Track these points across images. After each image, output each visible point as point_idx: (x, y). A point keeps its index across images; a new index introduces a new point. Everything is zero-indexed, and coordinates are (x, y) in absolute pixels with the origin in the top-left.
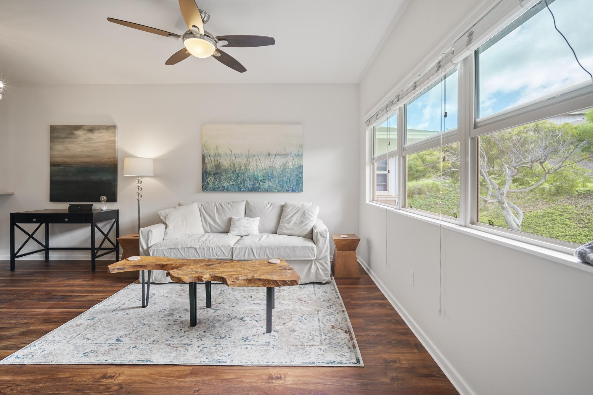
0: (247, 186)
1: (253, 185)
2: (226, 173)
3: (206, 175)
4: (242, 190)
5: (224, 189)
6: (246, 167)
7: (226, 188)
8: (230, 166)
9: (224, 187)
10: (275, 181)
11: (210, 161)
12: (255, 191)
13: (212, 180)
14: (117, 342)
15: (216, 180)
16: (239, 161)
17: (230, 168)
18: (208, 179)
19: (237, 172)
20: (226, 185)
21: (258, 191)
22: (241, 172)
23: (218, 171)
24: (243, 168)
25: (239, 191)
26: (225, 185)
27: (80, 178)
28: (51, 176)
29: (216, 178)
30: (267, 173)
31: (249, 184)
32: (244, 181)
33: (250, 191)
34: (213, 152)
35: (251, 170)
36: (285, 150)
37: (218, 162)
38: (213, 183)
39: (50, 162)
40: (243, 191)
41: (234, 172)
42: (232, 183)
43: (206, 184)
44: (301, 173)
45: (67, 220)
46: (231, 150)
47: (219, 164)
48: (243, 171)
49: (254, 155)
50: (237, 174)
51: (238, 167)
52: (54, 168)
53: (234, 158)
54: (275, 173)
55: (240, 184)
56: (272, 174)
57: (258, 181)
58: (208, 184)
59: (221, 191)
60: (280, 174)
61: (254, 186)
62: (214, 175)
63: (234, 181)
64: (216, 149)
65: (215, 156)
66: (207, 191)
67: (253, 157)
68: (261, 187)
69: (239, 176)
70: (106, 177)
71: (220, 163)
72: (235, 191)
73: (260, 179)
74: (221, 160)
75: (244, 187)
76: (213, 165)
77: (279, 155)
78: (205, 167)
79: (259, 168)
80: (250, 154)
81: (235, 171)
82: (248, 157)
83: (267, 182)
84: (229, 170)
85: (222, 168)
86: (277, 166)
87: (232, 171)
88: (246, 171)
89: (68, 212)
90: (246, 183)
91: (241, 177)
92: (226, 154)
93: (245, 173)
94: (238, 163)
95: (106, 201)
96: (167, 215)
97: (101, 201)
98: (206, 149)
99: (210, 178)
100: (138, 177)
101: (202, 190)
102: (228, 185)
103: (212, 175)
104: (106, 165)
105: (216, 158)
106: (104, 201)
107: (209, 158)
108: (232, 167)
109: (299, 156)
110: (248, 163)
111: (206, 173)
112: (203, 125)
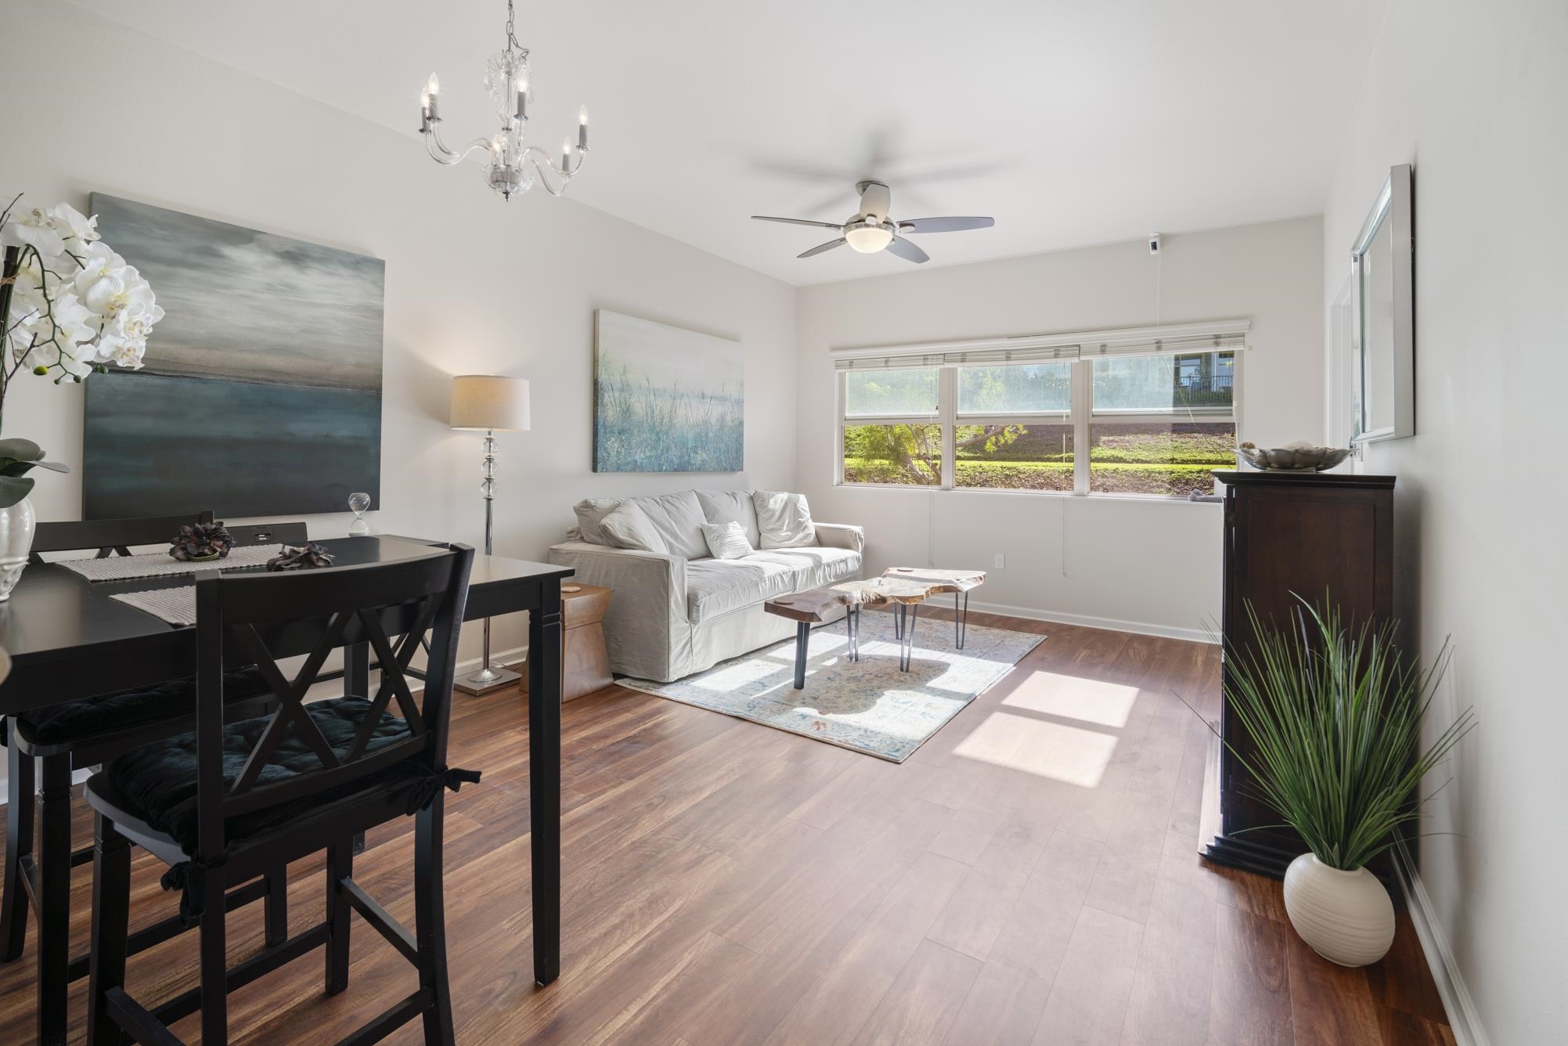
0: (672, 461)
1: (682, 456)
2: (639, 431)
3: (605, 433)
4: (664, 468)
5: (636, 468)
6: (671, 420)
7: (639, 464)
8: (647, 414)
9: (636, 462)
10: (710, 450)
11: (612, 399)
12: (683, 471)
13: (616, 445)
15: (623, 447)
16: (660, 404)
17: (647, 420)
18: (609, 443)
19: (658, 429)
20: (639, 457)
21: (688, 471)
22: (663, 428)
23: (626, 425)
24: (666, 420)
25: (659, 471)
26: (637, 458)
29: (623, 441)
30: (700, 432)
31: (674, 454)
32: (668, 449)
33: (676, 470)
34: (619, 378)
35: (677, 425)
36: (723, 390)
37: (626, 404)
38: (617, 452)
40: (666, 471)
41: (652, 428)
42: (648, 454)
43: (605, 454)
44: (741, 435)
46: (647, 379)
47: (628, 410)
48: (666, 427)
49: (683, 395)
50: (658, 433)
51: (658, 417)
53: (652, 396)
54: (710, 434)
55: (662, 454)
56: (707, 435)
57: (687, 449)
58: (609, 453)
59: (631, 471)
60: (717, 436)
61: (682, 461)
62: (620, 433)
63: (653, 448)
64: (624, 374)
65: (622, 390)
66: (606, 471)
67: (682, 398)
68: (692, 462)
69: (659, 439)
70: (347, 429)
71: (629, 406)
73: (689, 446)
74: (633, 401)
75: (668, 462)
76: (618, 409)
77: (716, 398)
78: (604, 413)
79: (689, 423)
80: (677, 390)
81: (654, 427)
82: (674, 399)
83: (700, 452)
84: (646, 424)
85: (634, 418)
86: (713, 421)
87: (650, 427)
88: (670, 428)
90: (670, 453)
91: (663, 441)
92: (640, 388)
93: (669, 433)
94: (658, 408)
97: (351, 510)
98: (606, 370)
99: (613, 440)
100: (490, 433)
101: (595, 469)
102: (643, 457)
103: (617, 434)
104: (347, 387)
105: (623, 395)
106: (361, 507)
107: (611, 393)
108: (649, 416)
109: (740, 403)
110: (674, 410)
111: (606, 429)
112: (601, 311)
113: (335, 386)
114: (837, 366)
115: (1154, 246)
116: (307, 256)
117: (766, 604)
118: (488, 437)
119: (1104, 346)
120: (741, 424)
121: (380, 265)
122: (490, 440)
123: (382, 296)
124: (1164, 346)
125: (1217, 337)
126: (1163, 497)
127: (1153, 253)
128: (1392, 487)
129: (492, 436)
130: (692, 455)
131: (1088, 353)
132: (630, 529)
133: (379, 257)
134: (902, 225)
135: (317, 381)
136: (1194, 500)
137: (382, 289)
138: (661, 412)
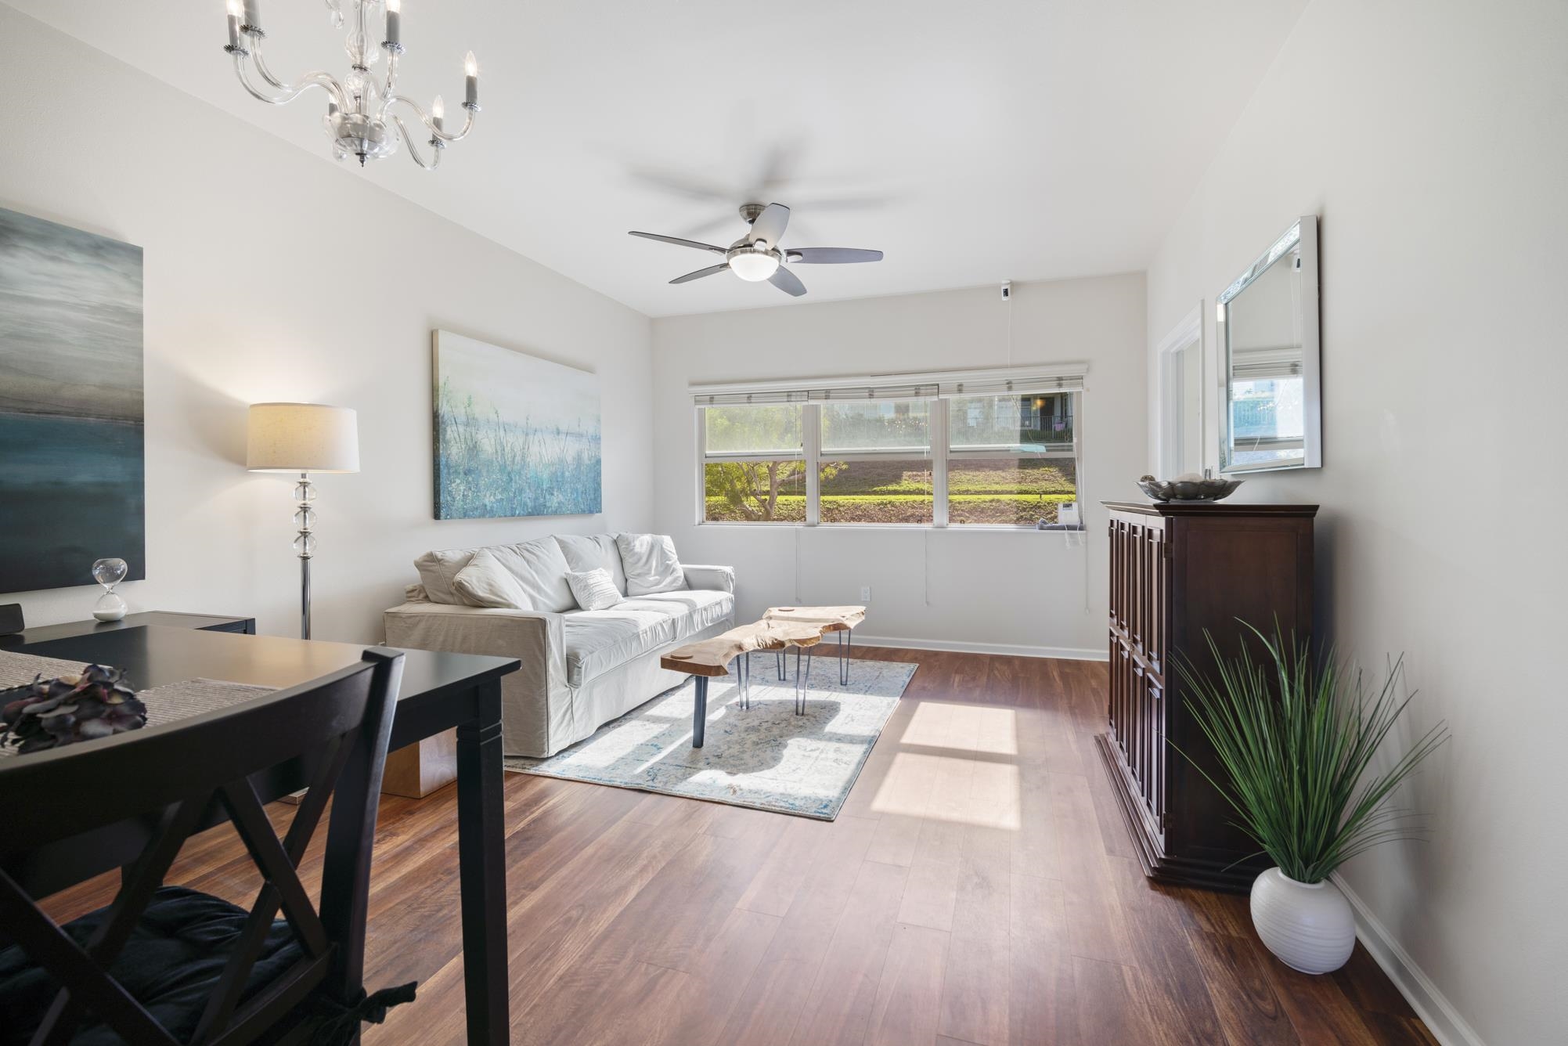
0: (525, 504)
1: (536, 499)
2: (488, 471)
3: (449, 473)
4: (517, 512)
5: (485, 513)
6: (523, 459)
7: (488, 508)
8: (497, 452)
9: (486, 506)
10: (566, 491)
11: (456, 435)
12: (538, 515)
13: (462, 488)
15: (470, 489)
16: (511, 441)
17: (496, 459)
18: (453, 485)
19: (509, 468)
20: (489, 500)
21: (543, 514)
22: (515, 467)
23: (473, 464)
24: (518, 458)
26: (487, 501)
29: (469, 483)
30: (556, 472)
31: (528, 497)
32: (521, 491)
33: (530, 514)
34: (463, 411)
35: (531, 464)
36: (579, 426)
37: (472, 440)
38: (463, 495)
40: (519, 515)
41: (503, 468)
42: (499, 497)
43: (449, 498)
44: (599, 474)
46: (496, 412)
47: (475, 447)
48: (519, 467)
49: (536, 431)
50: (509, 473)
51: (510, 455)
53: (502, 433)
54: (567, 474)
55: (515, 497)
56: (563, 474)
57: (542, 490)
58: (453, 498)
59: (479, 517)
60: (573, 475)
61: (537, 504)
62: (465, 474)
63: (505, 490)
64: (469, 406)
65: (467, 425)
66: (451, 518)
67: (535, 434)
68: (548, 504)
69: (511, 480)
71: (476, 443)
72: (513, 516)
73: (544, 487)
74: (480, 436)
75: (521, 505)
76: (464, 446)
77: (572, 434)
78: (446, 451)
79: (544, 462)
80: (529, 425)
81: (505, 467)
82: (527, 434)
83: (555, 493)
84: (495, 463)
85: (482, 456)
86: (569, 459)
87: (500, 466)
88: (523, 467)
90: (524, 495)
91: (516, 482)
92: (488, 422)
93: (522, 472)
94: (509, 445)
97: (98, 583)
98: (448, 401)
99: (458, 481)
100: (304, 476)
101: (437, 516)
102: (494, 500)
103: (462, 473)
104: (88, 415)
105: (468, 429)
106: (112, 576)
107: (454, 428)
108: (499, 453)
109: (597, 439)
110: (527, 447)
111: (449, 469)
112: (440, 332)
113: (68, 414)
114: (697, 402)
115: (1006, 292)
116: (15, 231)
117: (663, 660)
118: (302, 480)
119: (960, 385)
120: (599, 462)
121: (136, 253)
122: (304, 485)
123: (141, 295)
124: (1014, 386)
125: (1060, 379)
126: (1011, 527)
127: (1005, 299)
128: (1314, 515)
129: (307, 480)
130: (548, 497)
131: (945, 392)
132: (491, 585)
133: (133, 240)
134: (790, 253)
135: (36, 407)
136: (1042, 528)
137: (141, 287)
138: (512, 450)
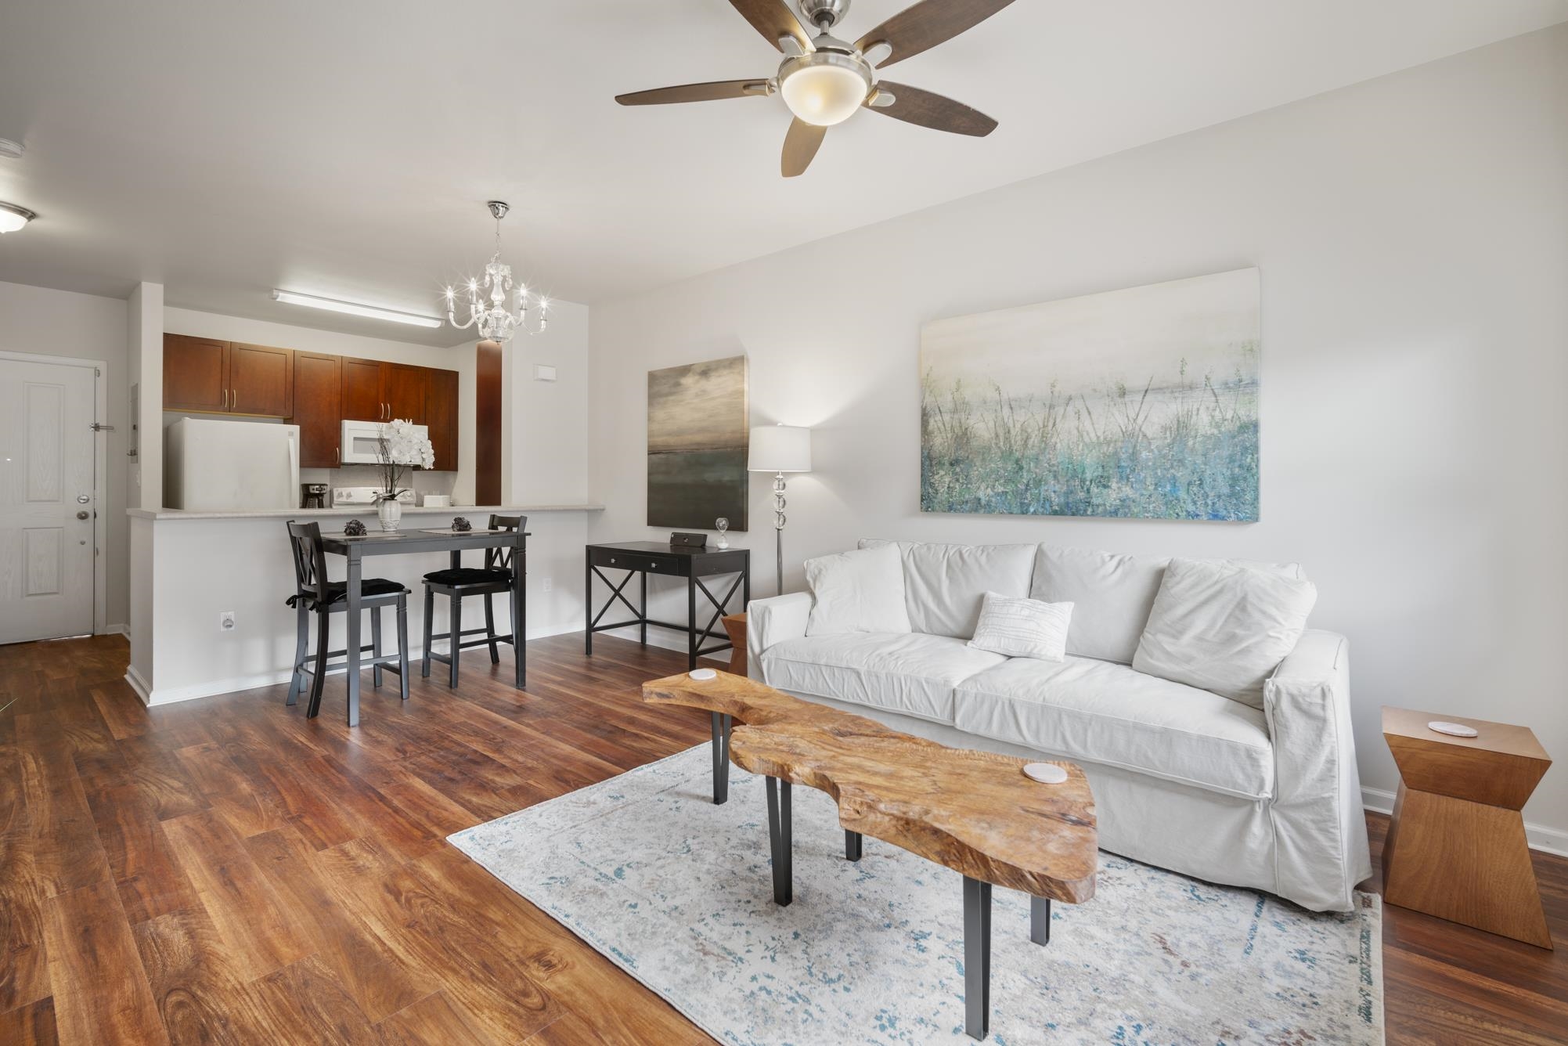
0: (1047, 499)
1: (1067, 494)
2: (984, 460)
3: (931, 465)
4: (1032, 510)
5: (978, 507)
6: (1044, 438)
7: (983, 502)
8: (997, 436)
9: (980, 499)
10: (1143, 482)
11: (940, 425)
12: (1073, 514)
13: (947, 479)
14: (614, 877)
15: (958, 480)
16: (1022, 420)
17: (996, 444)
18: (936, 477)
19: (1018, 455)
20: (984, 493)
21: (1085, 514)
23: (962, 454)
24: (1034, 440)
25: (1023, 513)
26: (981, 494)
27: (687, 478)
28: (649, 474)
29: (957, 474)
30: (1116, 453)
31: (1054, 490)
32: (1038, 483)
33: (1055, 513)
34: (950, 398)
35: (1059, 446)
36: (1182, 372)
37: (961, 427)
38: (949, 488)
39: (649, 447)
40: (1035, 513)
41: (1007, 455)
42: (1001, 489)
43: (930, 490)
44: (1253, 448)
45: (654, 565)
46: (998, 389)
47: (965, 434)
48: (1036, 450)
49: (1070, 399)
50: (1017, 462)
51: (1019, 438)
52: (653, 456)
53: (1006, 411)
54: (1144, 454)
55: (1027, 490)
56: (1134, 456)
57: (1083, 481)
58: (936, 490)
60: (1164, 456)
61: (1071, 500)
62: (952, 464)
63: (1008, 481)
64: (957, 390)
65: (955, 411)
66: (933, 510)
67: (1067, 404)
68: (1095, 501)
69: (1021, 468)
70: (728, 475)
71: (966, 429)
72: (1011, 513)
73: (1088, 476)
74: (971, 422)
75: (1039, 501)
76: (949, 435)
77: (1160, 390)
78: (929, 442)
79: (1087, 440)
80: (1056, 394)
81: (1011, 453)
82: (1051, 407)
83: (1114, 485)
84: (994, 450)
85: (974, 443)
86: (1151, 430)
87: (1002, 453)
88: (1043, 451)
89: (668, 550)
90: (1044, 488)
91: (1029, 471)
92: (985, 403)
93: (1041, 458)
94: (1018, 425)
95: (728, 530)
96: (820, 572)
98: (931, 392)
99: (942, 473)
101: (925, 508)
102: (991, 493)
103: (947, 464)
104: (727, 448)
105: (956, 416)
106: (721, 528)
107: (938, 418)
108: (1002, 439)
110: (1051, 424)
111: (931, 461)
113: (723, 448)
121: (742, 359)
123: (744, 381)
135: (715, 446)
137: (743, 377)
138: (1023, 430)
